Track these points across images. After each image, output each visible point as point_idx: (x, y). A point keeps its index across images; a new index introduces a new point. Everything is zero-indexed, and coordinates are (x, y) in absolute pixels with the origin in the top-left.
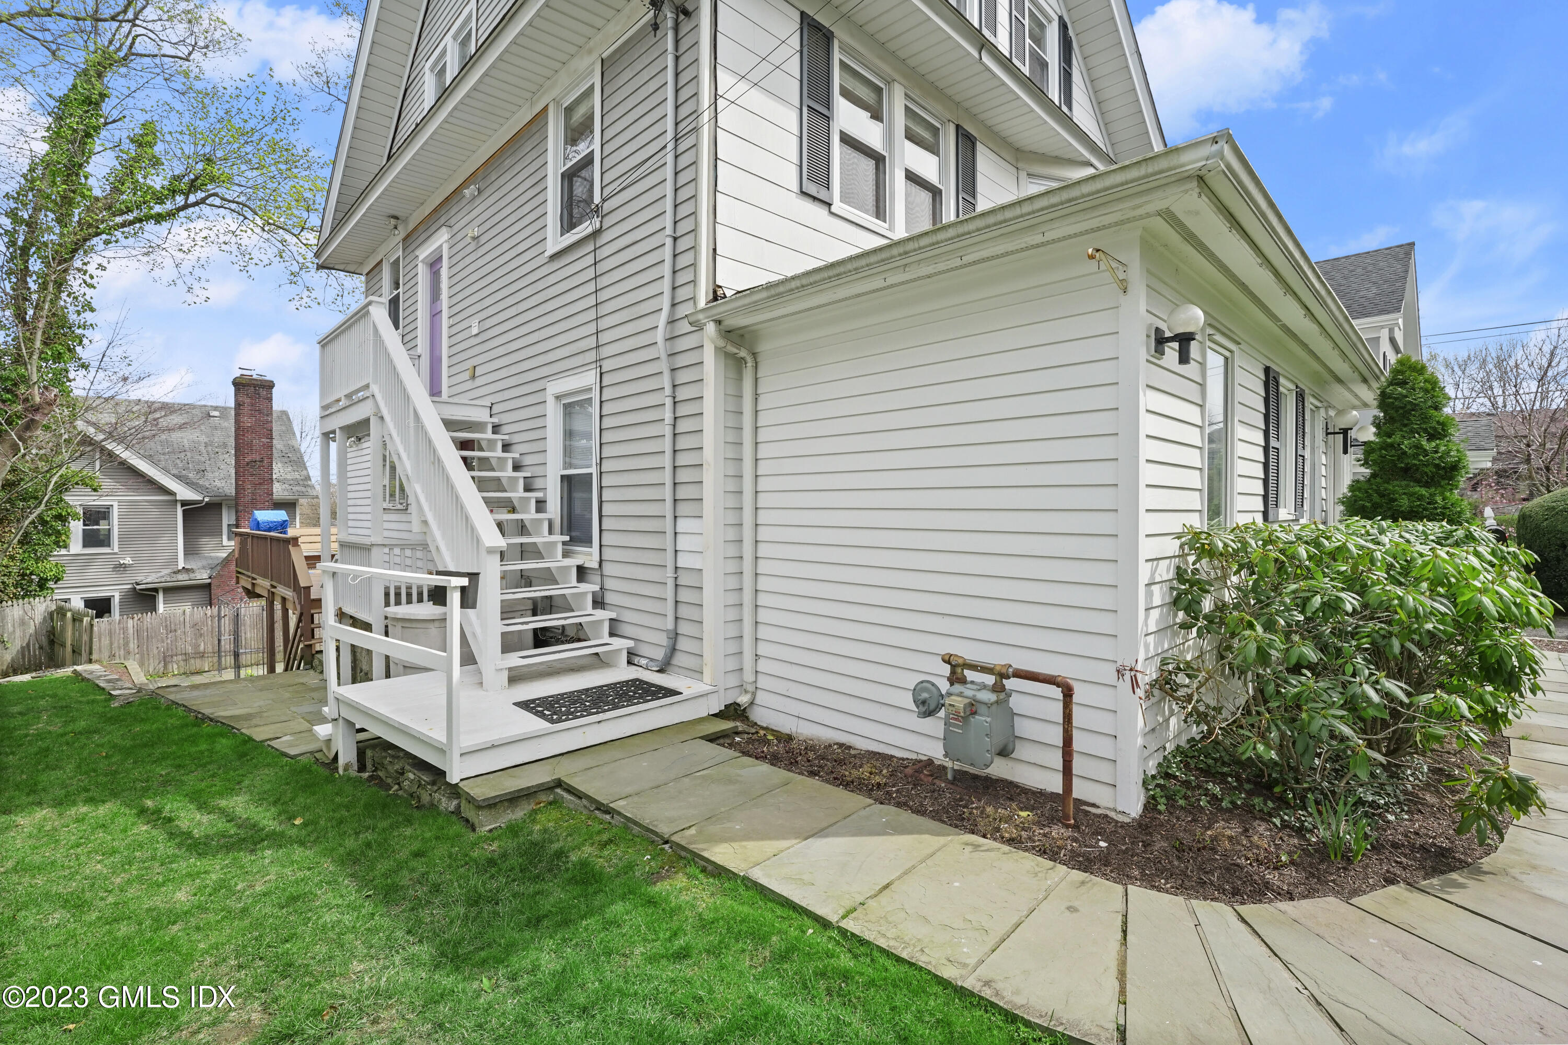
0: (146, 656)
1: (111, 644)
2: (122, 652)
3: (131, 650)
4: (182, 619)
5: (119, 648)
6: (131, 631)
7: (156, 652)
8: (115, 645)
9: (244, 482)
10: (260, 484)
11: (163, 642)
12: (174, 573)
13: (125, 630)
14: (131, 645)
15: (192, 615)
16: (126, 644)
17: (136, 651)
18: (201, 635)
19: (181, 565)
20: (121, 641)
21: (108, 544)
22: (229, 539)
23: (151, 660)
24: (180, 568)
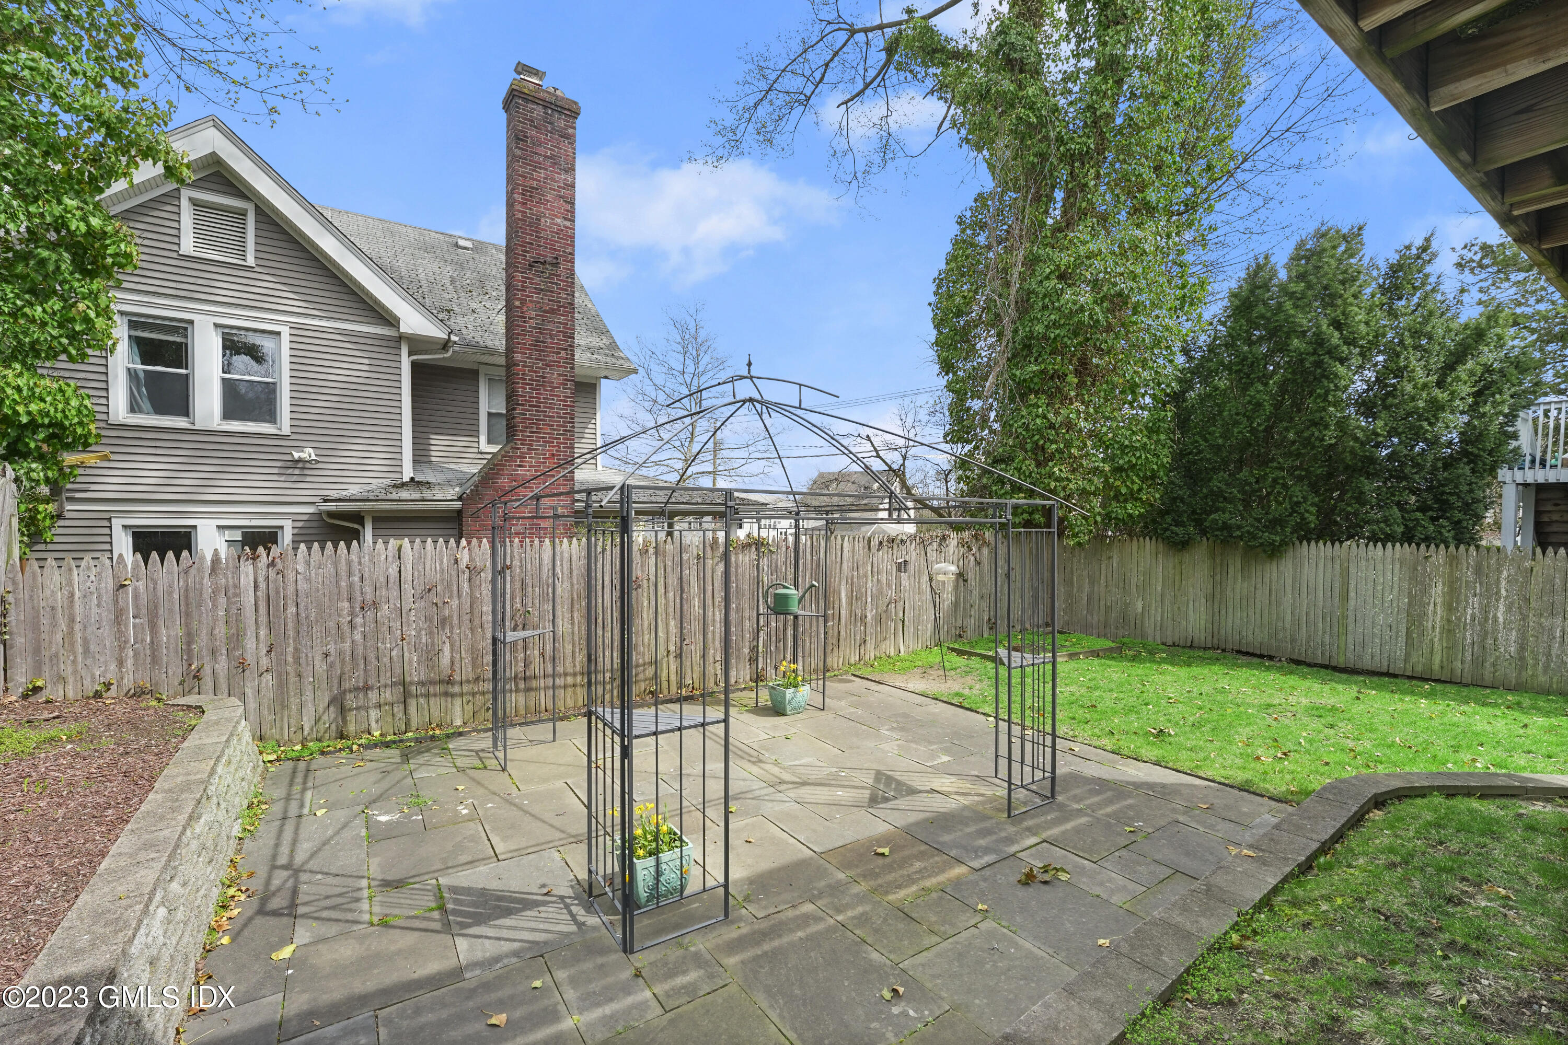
0: (292, 679)
1: (190, 637)
2: (222, 666)
3: (250, 659)
4: (394, 571)
5: (214, 653)
6: (248, 599)
7: (320, 667)
8: (202, 641)
9: (523, 302)
10: (552, 311)
11: (341, 638)
12: (395, 486)
13: (232, 593)
14: (250, 644)
15: (420, 560)
16: (236, 639)
17: (265, 662)
18: (443, 621)
19: (408, 473)
20: (221, 631)
21: (270, 415)
22: (490, 441)
23: (308, 695)
24: (406, 479)
